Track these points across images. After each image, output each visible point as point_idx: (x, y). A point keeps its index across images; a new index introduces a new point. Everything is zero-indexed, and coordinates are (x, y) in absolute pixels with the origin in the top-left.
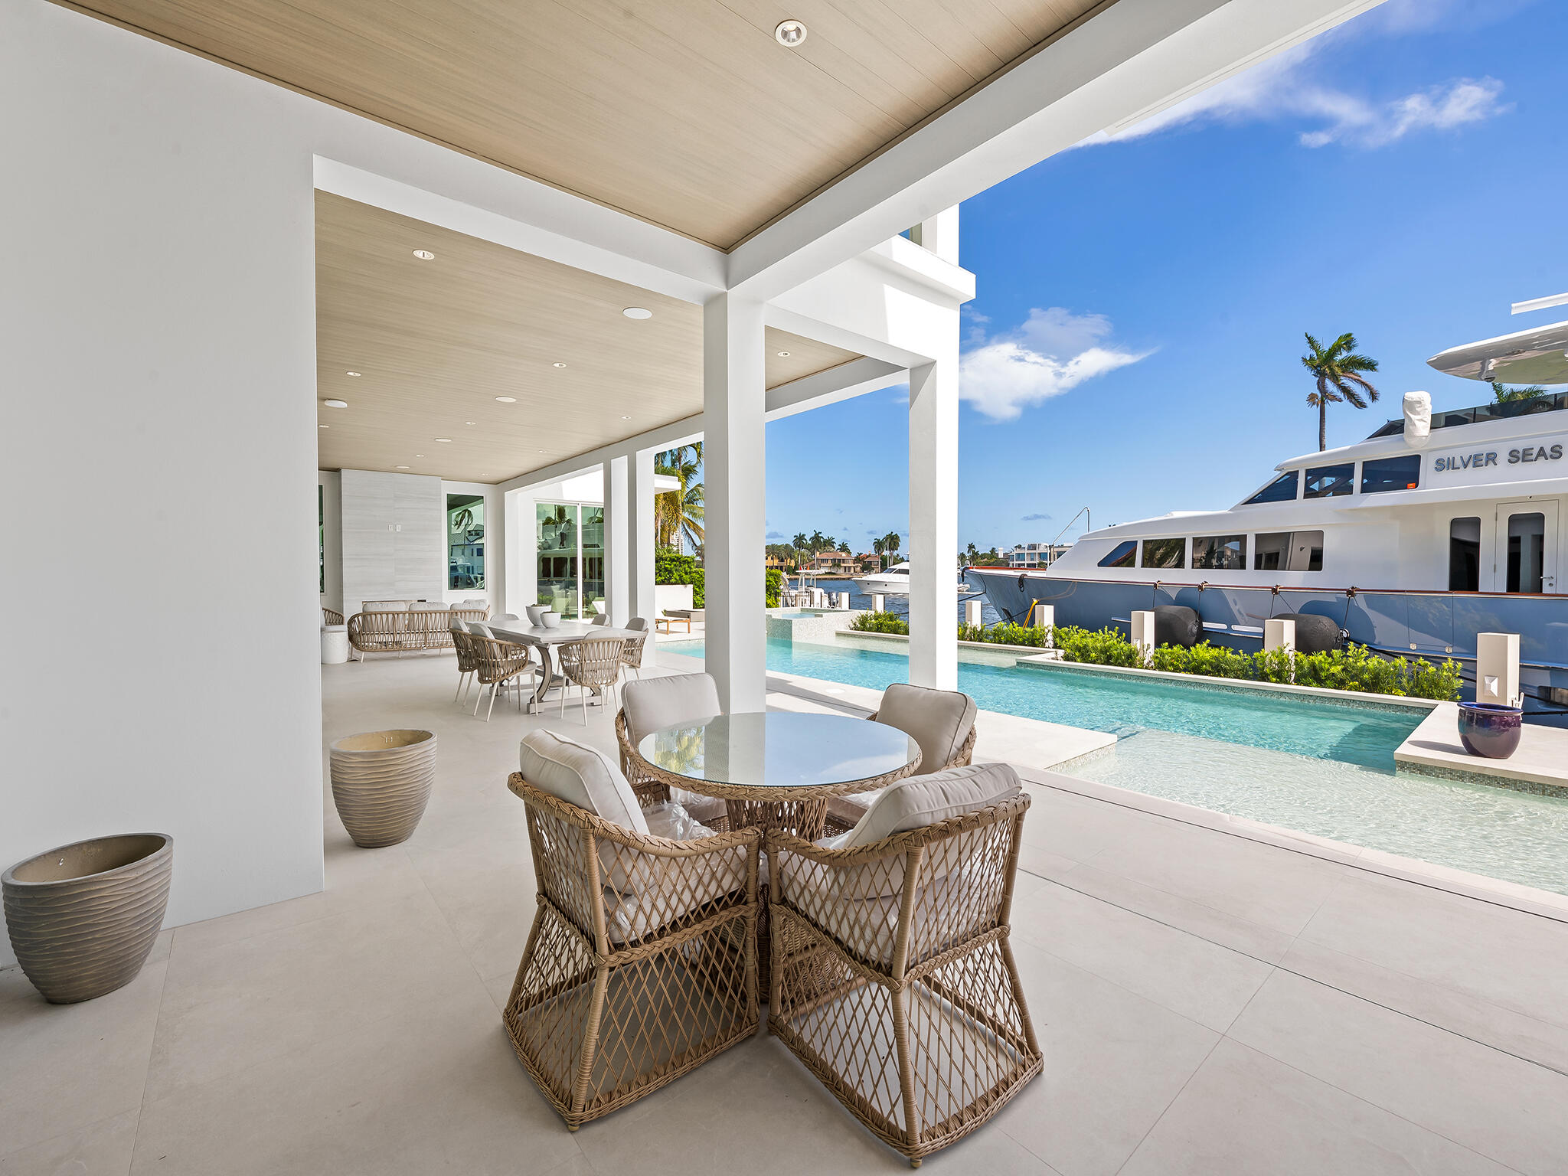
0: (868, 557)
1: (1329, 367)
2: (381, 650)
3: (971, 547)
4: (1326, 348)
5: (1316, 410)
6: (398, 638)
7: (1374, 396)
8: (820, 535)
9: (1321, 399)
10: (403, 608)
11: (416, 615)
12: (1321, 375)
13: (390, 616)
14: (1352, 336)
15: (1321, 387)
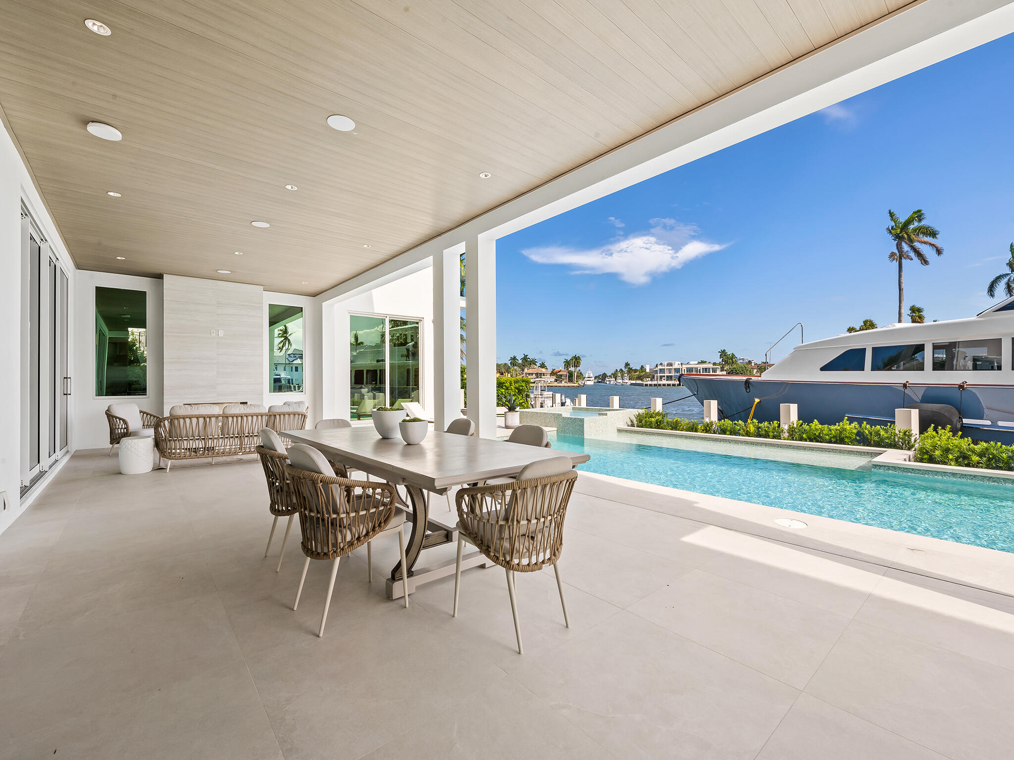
0: (559, 372)
1: (906, 233)
2: (190, 457)
3: (627, 365)
4: (903, 221)
5: (896, 264)
6: (210, 444)
7: (939, 252)
8: (528, 357)
9: (899, 257)
10: (217, 410)
11: (230, 419)
12: (899, 238)
13: (201, 420)
14: (922, 212)
15: (899, 247)
